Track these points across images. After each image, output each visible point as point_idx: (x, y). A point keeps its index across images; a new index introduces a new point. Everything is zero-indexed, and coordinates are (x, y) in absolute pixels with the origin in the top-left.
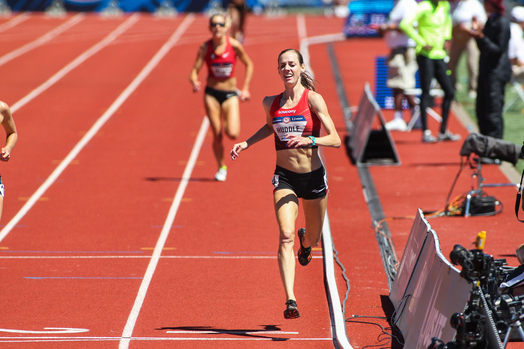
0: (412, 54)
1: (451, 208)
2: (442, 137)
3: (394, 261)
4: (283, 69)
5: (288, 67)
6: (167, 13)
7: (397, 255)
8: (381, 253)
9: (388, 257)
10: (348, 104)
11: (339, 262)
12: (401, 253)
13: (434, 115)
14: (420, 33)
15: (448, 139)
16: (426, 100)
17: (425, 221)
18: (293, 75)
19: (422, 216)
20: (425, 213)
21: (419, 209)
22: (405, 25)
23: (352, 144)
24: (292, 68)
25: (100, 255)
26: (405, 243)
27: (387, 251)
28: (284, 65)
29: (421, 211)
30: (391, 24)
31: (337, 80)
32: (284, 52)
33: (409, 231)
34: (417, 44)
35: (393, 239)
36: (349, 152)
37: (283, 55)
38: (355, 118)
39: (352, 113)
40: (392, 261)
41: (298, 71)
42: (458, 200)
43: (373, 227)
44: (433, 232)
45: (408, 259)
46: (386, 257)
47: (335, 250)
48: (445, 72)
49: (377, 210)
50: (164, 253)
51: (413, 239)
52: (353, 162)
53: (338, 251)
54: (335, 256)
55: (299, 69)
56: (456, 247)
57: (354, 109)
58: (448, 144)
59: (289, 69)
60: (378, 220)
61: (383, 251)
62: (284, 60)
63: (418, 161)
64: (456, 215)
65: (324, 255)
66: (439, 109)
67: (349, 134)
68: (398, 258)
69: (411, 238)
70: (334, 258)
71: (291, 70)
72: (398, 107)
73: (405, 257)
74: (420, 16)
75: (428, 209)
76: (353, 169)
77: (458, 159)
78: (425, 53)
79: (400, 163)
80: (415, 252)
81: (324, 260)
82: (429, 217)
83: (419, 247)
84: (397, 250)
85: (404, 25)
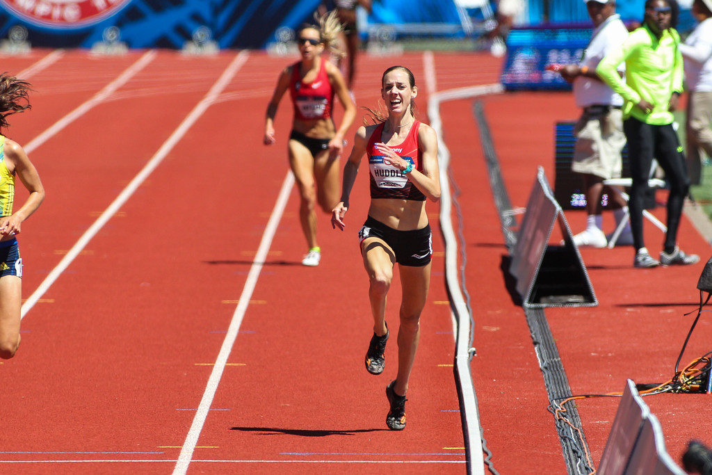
0: (616, 118)
1: (682, 378)
2: (669, 258)
3: (587, 469)
4: (389, 92)
5: (395, 90)
6: (202, 49)
7: (592, 458)
8: (565, 456)
9: (577, 461)
10: (508, 205)
11: (493, 470)
12: (598, 454)
13: (654, 220)
14: (631, 83)
15: (678, 262)
16: (640, 195)
17: (639, 400)
18: (402, 101)
19: (634, 391)
20: (640, 387)
21: (630, 381)
22: (607, 68)
23: (514, 271)
24: (401, 92)
25: (90, 457)
26: (605, 438)
27: (574, 451)
28: (390, 87)
29: (632, 384)
30: (584, 67)
31: (490, 162)
32: (390, 69)
33: (612, 418)
34: (626, 101)
35: (584, 432)
36: (510, 283)
37: (390, 74)
38: (521, 226)
39: (513, 217)
40: (583, 469)
41: (408, 96)
42: (694, 365)
43: (551, 410)
44: (654, 419)
45: (610, 465)
46: (573, 462)
47: (486, 449)
48: (676, 149)
49: (559, 382)
50: (197, 454)
51: (619, 431)
52: (518, 301)
53: (492, 452)
54: (487, 460)
55: (410, 94)
56: (691, 444)
57: (519, 211)
58: (677, 268)
59: (397, 93)
60: (559, 399)
61: (568, 451)
62: (391, 81)
63: (627, 299)
64: (693, 391)
65: (468, 457)
66: (663, 212)
67: (511, 252)
68: (594, 463)
69: (616, 429)
70: (485, 463)
71: (400, 94)
72: (594, 209)
73: (605, 462)
74: (629, 52)
75: (644, 381)
76: (517, 312)
77: (694, 296)
78: (639, 116)
79: (597, 302)
80: (622, 452)
81: (468, 466)
82: (645, 393)
83: (628, 444)
84: (591, 450)
85: (604, 68)
